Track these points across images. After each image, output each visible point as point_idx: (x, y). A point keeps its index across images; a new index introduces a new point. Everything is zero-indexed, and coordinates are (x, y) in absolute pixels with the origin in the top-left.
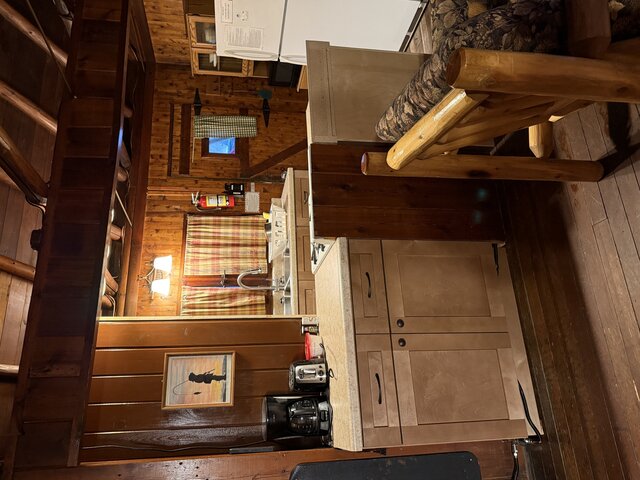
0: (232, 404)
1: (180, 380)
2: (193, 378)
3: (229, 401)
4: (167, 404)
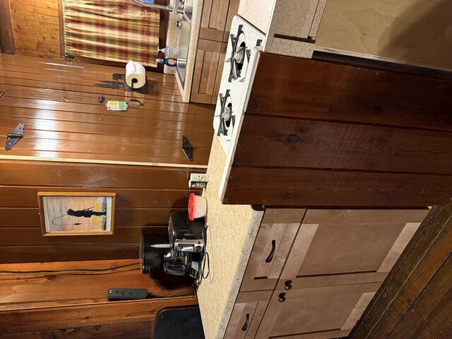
0: (111, 233)
1: (58, 214)
2: (71, 212)
3: (109, 230)
4: (48, 229)
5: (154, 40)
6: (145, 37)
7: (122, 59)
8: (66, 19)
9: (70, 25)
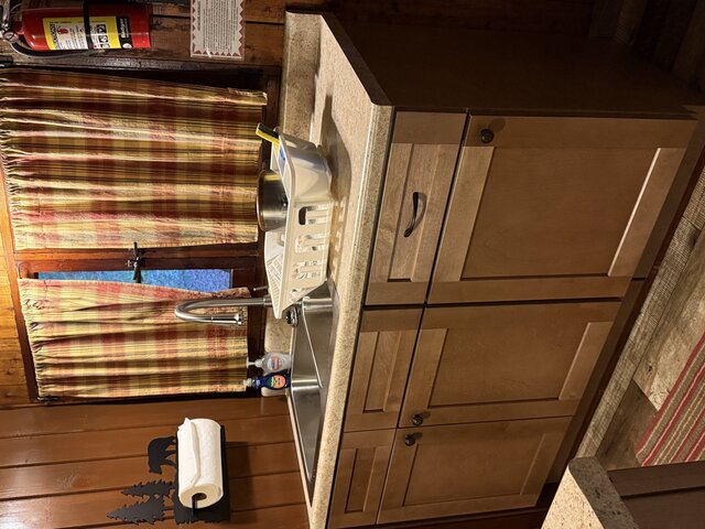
5: (237, 347)
6: (217, 343)
7: (167, 386)
8: (35, 343)
9: (44, 351)
